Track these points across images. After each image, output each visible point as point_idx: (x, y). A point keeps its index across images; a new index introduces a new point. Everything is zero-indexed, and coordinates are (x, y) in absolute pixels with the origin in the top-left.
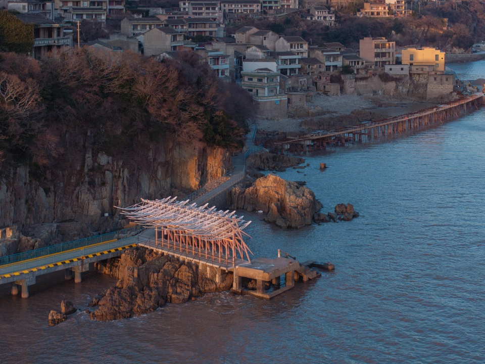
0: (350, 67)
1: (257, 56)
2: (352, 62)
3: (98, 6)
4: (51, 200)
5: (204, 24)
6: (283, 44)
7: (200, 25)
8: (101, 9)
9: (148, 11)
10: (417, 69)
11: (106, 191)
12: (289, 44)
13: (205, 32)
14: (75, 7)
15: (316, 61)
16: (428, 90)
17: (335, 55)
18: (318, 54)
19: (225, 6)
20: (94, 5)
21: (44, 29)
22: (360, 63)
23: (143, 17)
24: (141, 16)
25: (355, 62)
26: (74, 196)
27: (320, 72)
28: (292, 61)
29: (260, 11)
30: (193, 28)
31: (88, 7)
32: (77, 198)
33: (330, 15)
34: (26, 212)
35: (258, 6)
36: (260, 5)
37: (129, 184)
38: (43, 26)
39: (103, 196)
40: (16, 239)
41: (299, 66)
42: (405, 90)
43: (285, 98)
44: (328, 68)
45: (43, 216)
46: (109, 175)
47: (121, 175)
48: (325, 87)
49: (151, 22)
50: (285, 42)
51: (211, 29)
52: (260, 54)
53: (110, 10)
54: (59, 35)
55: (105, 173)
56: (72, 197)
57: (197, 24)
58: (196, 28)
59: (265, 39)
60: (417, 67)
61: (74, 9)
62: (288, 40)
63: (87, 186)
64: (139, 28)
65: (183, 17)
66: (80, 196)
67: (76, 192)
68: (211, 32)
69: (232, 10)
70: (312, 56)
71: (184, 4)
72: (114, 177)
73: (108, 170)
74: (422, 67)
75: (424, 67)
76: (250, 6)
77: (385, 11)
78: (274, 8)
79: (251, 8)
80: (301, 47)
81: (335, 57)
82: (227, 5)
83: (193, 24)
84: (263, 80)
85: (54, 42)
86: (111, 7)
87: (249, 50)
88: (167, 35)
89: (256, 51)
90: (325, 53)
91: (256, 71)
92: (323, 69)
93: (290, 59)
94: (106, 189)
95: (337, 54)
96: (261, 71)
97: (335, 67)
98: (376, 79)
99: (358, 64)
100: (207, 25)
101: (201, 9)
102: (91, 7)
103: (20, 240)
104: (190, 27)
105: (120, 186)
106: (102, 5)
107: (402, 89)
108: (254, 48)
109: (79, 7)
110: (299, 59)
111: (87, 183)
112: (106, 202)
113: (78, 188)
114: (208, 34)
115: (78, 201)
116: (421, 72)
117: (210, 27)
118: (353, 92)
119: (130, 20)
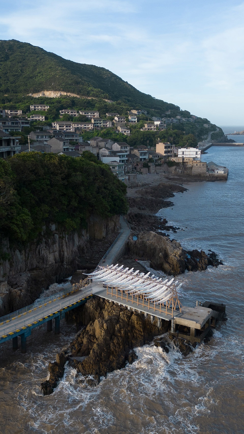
0: (152, 159)
1: (106, 153)
2: (153, 156)
3: (16, 124)
4: (23, 256)
5: (73, 135)
6: (117, 146)
7: (71, 136)
8: (18, 126)
9: (43, 128)
10: (186, 159)
11: (56, 247)
12: (120, 146)
13: (73, 139)
14: (4, 125)
15: (135, 156)
16: (193, 171)
17: (144, 152)
18: (136, 152)
19: (75, 125)
20: (14, 124)
21: (5, 140)
22: (157, 157)
23: (40, 131)
24: (39, 131)
25: (155, 156)
26: (37, 252)
27: (137, 162)
28: (123, 156)
29: (92, 128)
30: (67, 137)
31: (11, 125)
32: (39, 252)
33: (128, 130)
34: (9, 267)
35: (91, 125)
36: (93, 125)
37: (69, 242)
38: (4, 138)
39: (55, 251)
40: (7, 292)
41: (127, 159)
42: (180, 171)
43: (127, 178)
44: (141, 159)
45: (19, 268)
46: (57, 236)
47: (64, 236)
48: (140, 170)
49: (46, 134)
50: (118, 146)
51: (76, 138)
52: (107, 152)
53: (22, 127)
54: (14, 144)
55: (54, 235)
56: (35, 252)
57: (69, 135)
58: (69, 137)
59: (107, 144)
60: (187, 158)
61: (3, 126)
62: (120, 145)
63: (44, 245)
64: (40, 137)
65: (61, 131)
66: (41, 252)
67: (38, 249)
68: (76, 140)
69: (79, 127)
70: (132, 153)
71: (54, 124)
72: (60, 237)
73: (56, 234)
74: (189, 158)
75: (190, 158)
76: (88, 125)
77: (154, 128)
78: (99, 126)
79: (88, 127)
80: (126, 148)
81: (145, 154)
82: (76, 125)
83: (67, 135)
84: (116, 168)
85: (12, 149)
86: (23, 125)
87: (101, 150)
88: (61, 142)
89: (105, 151)
90: (139, 151)
91: (111, 163)
92: (139, 160)
93: (122, 155)
94: (56, 246)
95: (145, 152)
96: (113, 163)
97: (145, 159)
98: (165, 165)
99: (156, 157)
100: (74, 136)
101: (63, 126)
102: (12, 125)
103: (10, 292)
104: (65, 137)
105: (64, 244)
106: (18, 124)
107: (179, 170)
108: (104, 149)
109: (5, 125)
110: (127, 155)
111: (44, 242)
112: (57, 254)
113: (39, 246)
114: (75, 141)
115: (40, 255)
116: (189, 161)
117: (76, 137)
118: (154, 172)
119: (35, 133)
